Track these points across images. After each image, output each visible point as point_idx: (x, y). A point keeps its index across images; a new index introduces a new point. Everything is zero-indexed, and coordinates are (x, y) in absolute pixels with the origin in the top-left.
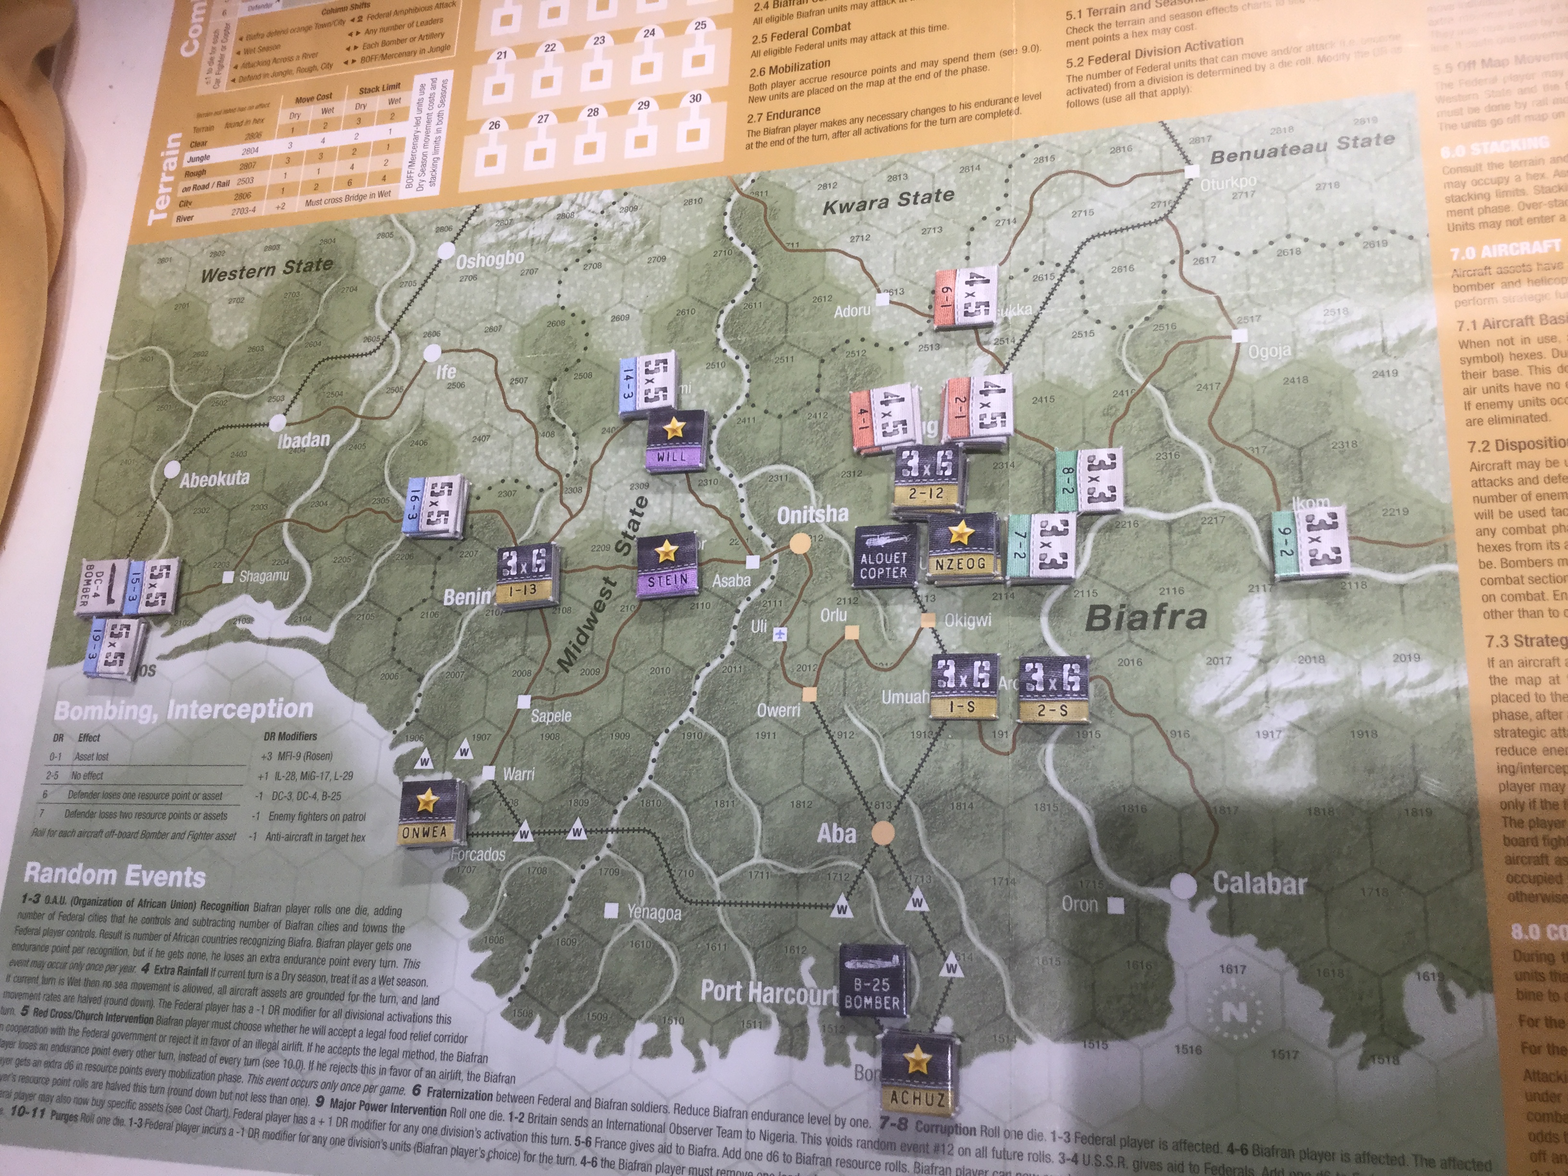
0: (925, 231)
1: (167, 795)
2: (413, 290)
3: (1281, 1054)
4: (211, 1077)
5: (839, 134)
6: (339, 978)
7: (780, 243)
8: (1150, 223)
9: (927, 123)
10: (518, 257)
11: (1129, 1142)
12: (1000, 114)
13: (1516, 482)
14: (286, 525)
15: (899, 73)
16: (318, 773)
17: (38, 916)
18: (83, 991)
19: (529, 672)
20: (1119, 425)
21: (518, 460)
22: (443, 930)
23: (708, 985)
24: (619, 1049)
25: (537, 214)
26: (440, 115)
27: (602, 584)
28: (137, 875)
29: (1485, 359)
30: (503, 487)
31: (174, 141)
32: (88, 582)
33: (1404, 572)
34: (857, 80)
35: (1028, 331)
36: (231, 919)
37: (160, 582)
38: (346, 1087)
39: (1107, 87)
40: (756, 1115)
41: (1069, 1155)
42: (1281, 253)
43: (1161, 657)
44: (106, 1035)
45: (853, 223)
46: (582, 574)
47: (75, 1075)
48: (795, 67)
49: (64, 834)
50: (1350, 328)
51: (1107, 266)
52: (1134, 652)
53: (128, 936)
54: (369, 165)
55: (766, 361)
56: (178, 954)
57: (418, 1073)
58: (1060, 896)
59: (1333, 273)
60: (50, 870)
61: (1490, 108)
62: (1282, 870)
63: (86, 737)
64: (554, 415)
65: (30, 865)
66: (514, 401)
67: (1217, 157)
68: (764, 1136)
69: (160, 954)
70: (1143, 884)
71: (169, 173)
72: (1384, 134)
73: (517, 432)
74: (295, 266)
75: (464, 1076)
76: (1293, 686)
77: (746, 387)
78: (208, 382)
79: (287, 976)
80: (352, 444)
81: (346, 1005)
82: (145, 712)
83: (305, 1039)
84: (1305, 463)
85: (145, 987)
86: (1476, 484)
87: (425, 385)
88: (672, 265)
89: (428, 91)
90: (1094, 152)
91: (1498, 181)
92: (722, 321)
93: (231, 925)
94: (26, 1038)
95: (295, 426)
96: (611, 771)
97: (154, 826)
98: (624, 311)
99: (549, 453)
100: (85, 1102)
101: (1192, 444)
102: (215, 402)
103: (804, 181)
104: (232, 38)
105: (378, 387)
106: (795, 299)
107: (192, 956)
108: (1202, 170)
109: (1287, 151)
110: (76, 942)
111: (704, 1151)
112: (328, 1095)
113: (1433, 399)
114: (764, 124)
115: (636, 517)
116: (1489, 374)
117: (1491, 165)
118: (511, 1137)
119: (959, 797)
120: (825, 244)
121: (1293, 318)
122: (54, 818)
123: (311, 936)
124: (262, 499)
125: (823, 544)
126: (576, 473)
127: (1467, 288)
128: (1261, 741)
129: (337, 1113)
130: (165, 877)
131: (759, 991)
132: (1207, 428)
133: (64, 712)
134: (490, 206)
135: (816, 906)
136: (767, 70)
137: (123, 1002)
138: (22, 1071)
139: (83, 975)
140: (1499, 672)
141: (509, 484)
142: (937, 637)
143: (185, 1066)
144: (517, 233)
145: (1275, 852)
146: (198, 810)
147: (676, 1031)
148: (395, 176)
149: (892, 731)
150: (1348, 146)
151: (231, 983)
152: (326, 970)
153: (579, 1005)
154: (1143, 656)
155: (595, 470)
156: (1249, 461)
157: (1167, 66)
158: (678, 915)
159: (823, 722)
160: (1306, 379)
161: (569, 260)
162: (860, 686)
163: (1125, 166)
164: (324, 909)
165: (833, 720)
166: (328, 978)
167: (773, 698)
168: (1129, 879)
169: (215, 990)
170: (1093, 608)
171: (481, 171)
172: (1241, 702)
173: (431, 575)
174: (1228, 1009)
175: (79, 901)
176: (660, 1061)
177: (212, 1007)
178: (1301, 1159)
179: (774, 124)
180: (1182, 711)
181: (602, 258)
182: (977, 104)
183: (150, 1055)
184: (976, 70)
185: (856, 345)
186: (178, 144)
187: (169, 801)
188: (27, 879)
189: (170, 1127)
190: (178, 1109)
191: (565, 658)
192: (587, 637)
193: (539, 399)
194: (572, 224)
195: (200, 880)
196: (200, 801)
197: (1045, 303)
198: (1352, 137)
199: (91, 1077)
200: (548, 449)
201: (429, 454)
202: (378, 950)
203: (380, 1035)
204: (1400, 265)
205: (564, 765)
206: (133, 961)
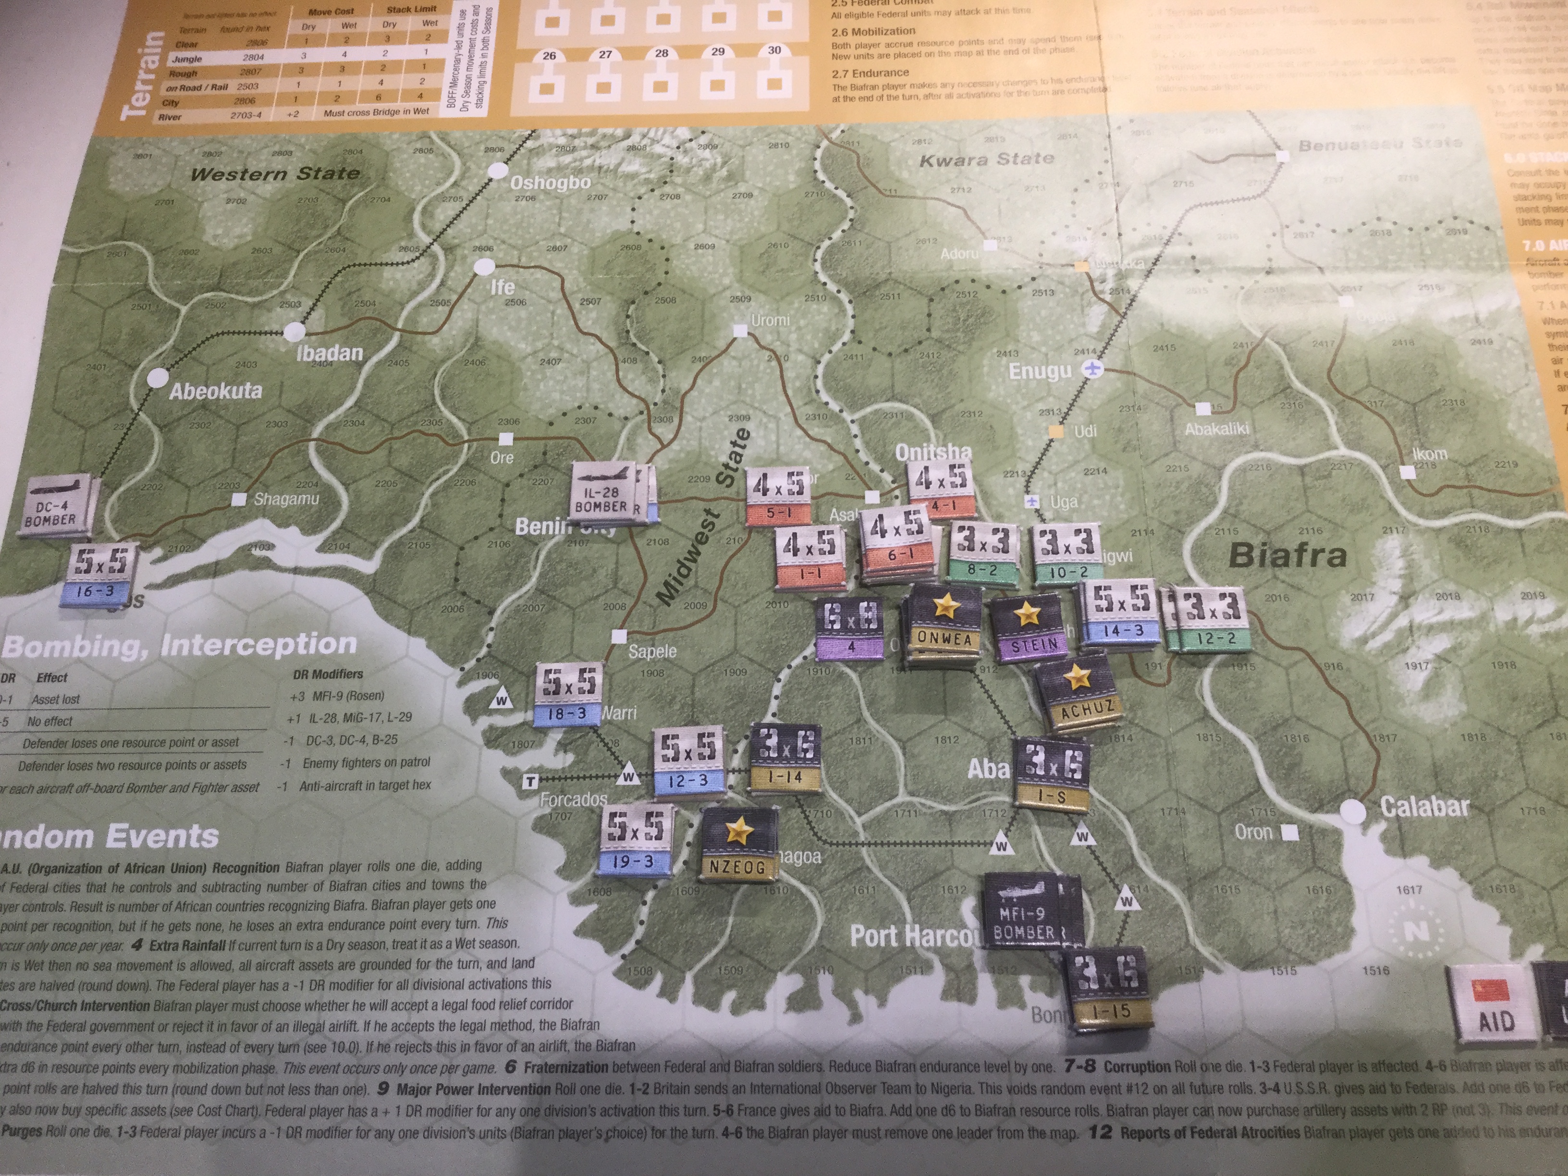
0: (1027, 189)
1: (163, 743)
2: (458, 206)
4: (232, 1069)
5: (931, 96)
6: (403, 943)
7: (877, 188)
8: (1249, 199)
9: (1019, 93)
10: (585, 183)
11: (1327, 1067)
12: (1092, 91)
14: (312, 445)
15: (986, 47)
16: (366, 715)
18: (47, 976)
19: (623, 607)
20: (1241, 375)
21: (596, 386)
22: (536, 883)
23: (858, 931)
24: (760, 1005)
25: (604, 143)
26: (485, 41)
27: (704, 516)
28: (124, 835)
30: (579, 414)
31: (154, 39)
33: (1521, 518)
34: (942, 48)
35: (1142, 284)
36: (255, 882)
38: (417, 1069)
39: (1192, 77)
40: (924, 1068)
41: (1271, 1085)
42: (1374, 233)
43: (1308, 593)
44: (82, 1027)
45: (952, 176)
46: (679, 505)
47: (35, 1079)
48: (878, 32)
49: (18, 790)
50: (1444, 302)
51: (1212, 234)
52: (1279, 590)
53: (111, 908)
54: (401, 81)
55: (870, 297)
56: (184, 926)
57: (512, 1047)
58: (1233, 825)
59: (1422, 253)
61: (1540, 125)
62: (1446, 791)
63: (47, 677)
66: (587, 324)
67: (1305, 146)
68: (937, 1089)
69: (158, 927)
70: (1314, 811)
71: (148, 71)
72: (1450, 140)
73: (592, 356)
74: (312, 173)
75: (571, 1046)
76: (1434, 620)
77: (851, 323)
78: (200, 282)
79: (333, 945)
80: (392, 359)
81: (413, 974)
82: (131, 648)
83: (360, 1018)
84: (1419, 417)
85: (134, 966)
87: (479, 300)
88: (760, 202)
89: (470, 17)
90: (1187, 131)
91: (1557, 186)
92: (819, 257)
93: (257, 889)
95: (318, 337)
96: (727, 709)
97: (146, 778)
98: (708, 240)
99: (633, 381)
100: (53, 1111)
101: (1313, 395)
102: (209, 303)
103: (897, 135)
105: (419, 299)
106: (898, 239)
108: (1291, 154)
109: (1368, 146)
110: (37, 917)
111: (866, 1111)
112: (394, 1080)
113: (1527, 366)
114: (850, 80)
115: (737, 449)
117: (1550, 172)
118: (635, 1111)
119: (1116, 730)
120: (925, 192)
121: (1392, 290)
123: (363, 897)
124: (280, 416)
126: (665, 402)
127: (1541, 275)
128: (1411, 671)
129: (409, 1099)
130: (163, 836)
131: (917, 934)
132: (1326, 381)
133: (15, 648)
135: (972, 844)
136: (850, 31)
137: (106, 987)
139: (47, 956)
141: (588, 411)
143: (196, 1058)
144: (581, 160)
145: (1436, 776)
146: (206, 758)
147: (825, 982)
148: (435, 94)
150: (1422, 145)
151: (259, 956)
152: (386, 936)
153: (707, 958)
154: (1291, 592)
155: (687, 400)
156: (1368, 413)
157: (1248, 65)
158: (817, 858)
160: (1412, 343)
161: (643, 190)
163: (1219, 147)
164: (382, 866)
166: (389, 944)
168: (1299, 806)
169: (236, 966)
170: (1235, 546)
171: (535, 97)
172: (1388, 636)
173: (499, 502)
174: (1410, 929)
175: (40, 869)
176: (810, 1015)
177: (232, 986)
178: (1499, 1071)
179: (860, 81)
180: (1334, 645)
181: (680, 190)
182: (1068, 80)
183: (147, 1048)
184: (1064, 51)
185: (966, 286)
186: (161, 43)
187: (166, 749)
189: (176, 1134)
190: (188, 1111)
191: (664, 590)
192: (689, 570)
193: (616, 323)
194: (645, 157)
195: (211, 838)
196: (209, 747)
197: (1157, 260)
198: (1424, 138)
199: (61, 1080)
200: (630, 376)
201: (488, 374)
202: (453, 909)
203: (463, 1006)
204: (1480, 251)
205: (671, 703)
206: (117, 937)
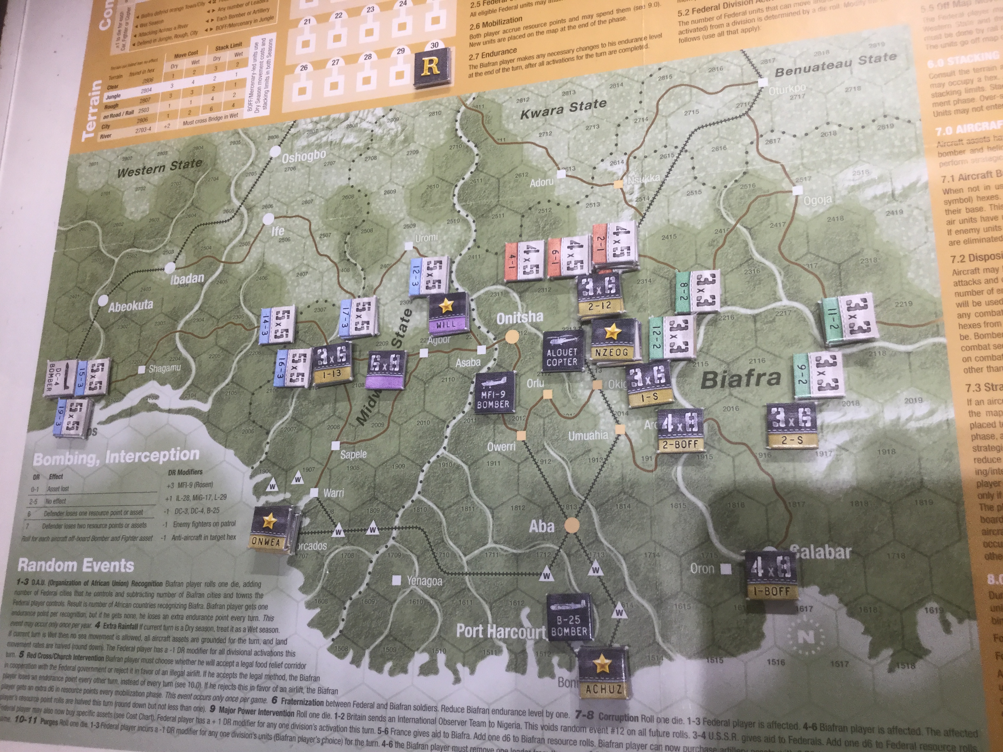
0: (588, 128)
1: (107, 513)
2: (254, 178)
3: (837, 664)
4: (141, 694)
5: (530, 65)
6: (222, 628)
7: (493, 138)
8: (736, 118)
9: (587, 56)
10: (322, 154)
11: (739, 724)
12: (635, 48)
13: (983, 281)
14: (177, 334)
15: (567, 24)
16: (204, 496)
17: (27, 593)
18: (58, 641)
19: (338, 426)
20: (719, 252)
21: (326, 287)
22: (289, 596)
23: (461, 628)
24: (405, 671)
25: (333, 125)
26: (268, 62)
28: (90, 565)
29: (960, 201)
30: (317, 306)
31: (97, 85)
32: (51, 375)
33: (911, 344)
34: (540, 29)
35: (658, 192)
36: (151, 592)
37: (97, 374)
38: (229, 699)
39: (705, 28)
40: (495, 711)
41: (700, 733)
42: (824, 135)
43: (751, 405)
44: (74, 669)
45: (540, 124)
47: (54, 695)
48: (499, 22)
49: (42, 539)
50: (871, 183)
51: (708, 147)
52: (733, 402)
53: (85, 605)
54: (223, 97)
55: (486, 217)
56: (118, 616)
57: (276, 689)
58: (689, 564)
59: (858, 146)
60: (34, 563)
61: (959, 34)
62: (835, 542)
63: (54, 476)
64: (348, 257)
65: (21, 560)
66: (323, 249)
67: (779, 72)
68: (500, 725)
69: (107, 615)
71: (94, 107)
72: (890, 54)
73: (325, 269)
74: (178, 165)
75: (305, 690)
76: (839, 421)
77: (474, 235)
78: (124, 243)
79: (189, 628)
80: (219, 280)
81: (227, 646)
82: (91, 459)
83: (202, 669)
84: (843, 273)
85: (98, 637)
86: (956, 284)
87: (265, 240)
88: (423, 156)
89: (260, 47)
90: (698, 71)
91: (966, 82)
92: (456, 192)
93: (152, 596)
94: (22, 672)
95: (181, 270)
96: (394, 489)
97: (100, 533)
98: (392, 187)
99: (347, 283)
100: (62, 712)
101: (768, 263)
102: (130, 255)
103: (507, 97)
104: (132, 17)
105: (234, 242)
106: (504, 175)
107: (127, 616)
108: (770, 81)
109: (825, 67)
110: (53, 609)
111: (462, 736)
112: (217, 704)
113: (927, 228)
114: (480, 60)
115: (404, 323)
116: (963, 211)
117: (961, 72)
118: (336, 729)
119: (620, 501)
120: (522, 138)
121: (833, 177)
122: (35, 529)
123: (203, 601)
124: (162, 318)
125: (527, 337)
126: (365, 295)
127: (947, 154)
128: (818, 458)
129: (224, 715)
130: (108, 566)
131: (494, 630)
132: (777, 252)
133: (39, 460)
134: (303, 121)
135: (529, 574)
136: (481, 25)
137: (84, 647)
138: (22, 693)
139: (58, 630)
140: (975, 408)
141: (322, 304)
142: (603, 395)
143: (125, 688)
144: (321, 138)
145: (830, 531)
146: (127, 522)
147: (441, 658)
148: (241, 103)
149: (576, 458)
150: (865, 62)
151: (153, 633)
152: (213, 624)
153: (377, 642)
154: (740, 404)
155: (377, 293)
156: (806, 273)
157: (744, 13)
158: (440, 582)
159: (531, 453)
160: (842, 218)
161: (355, 155)
162: (555, 429)
163: (718, 81)
164: (211, 584)
165: (538, 452)
166: (215, 629)
167: (498, 438)
168: (733, 551)
169: (143, 638)
170: (706, 374)
171: (296, 98)
173: (273, 364)
174: (802, 635)
175: (53, 583)
176: (432, 677)
177: (141, 649)
178: (852, 732)
179: (486, 60)
181: (377, 153)
182: (620, 42)
183: (103, 681)
184: (618, 20)
185: (545, 205)
186: (99, 88)
187: (108, 516)
188: (19, 570)
189: (117, 727)
190: (122, 716)
191: (361, 416)
192: (375, 402)
193: (339, 247)
194: (357, 131)
195: (130, 567)
197: (669, 173)
198: (868, 56)
199: (66, 696)
200: (346, 280)
201: (268, 285)
202: (247, 610)
203: (250, 665)
204: (902, 140)
205: (362, 486)
206: (89, 621)
